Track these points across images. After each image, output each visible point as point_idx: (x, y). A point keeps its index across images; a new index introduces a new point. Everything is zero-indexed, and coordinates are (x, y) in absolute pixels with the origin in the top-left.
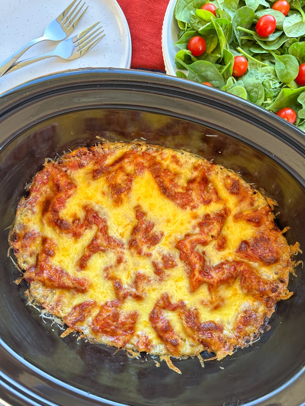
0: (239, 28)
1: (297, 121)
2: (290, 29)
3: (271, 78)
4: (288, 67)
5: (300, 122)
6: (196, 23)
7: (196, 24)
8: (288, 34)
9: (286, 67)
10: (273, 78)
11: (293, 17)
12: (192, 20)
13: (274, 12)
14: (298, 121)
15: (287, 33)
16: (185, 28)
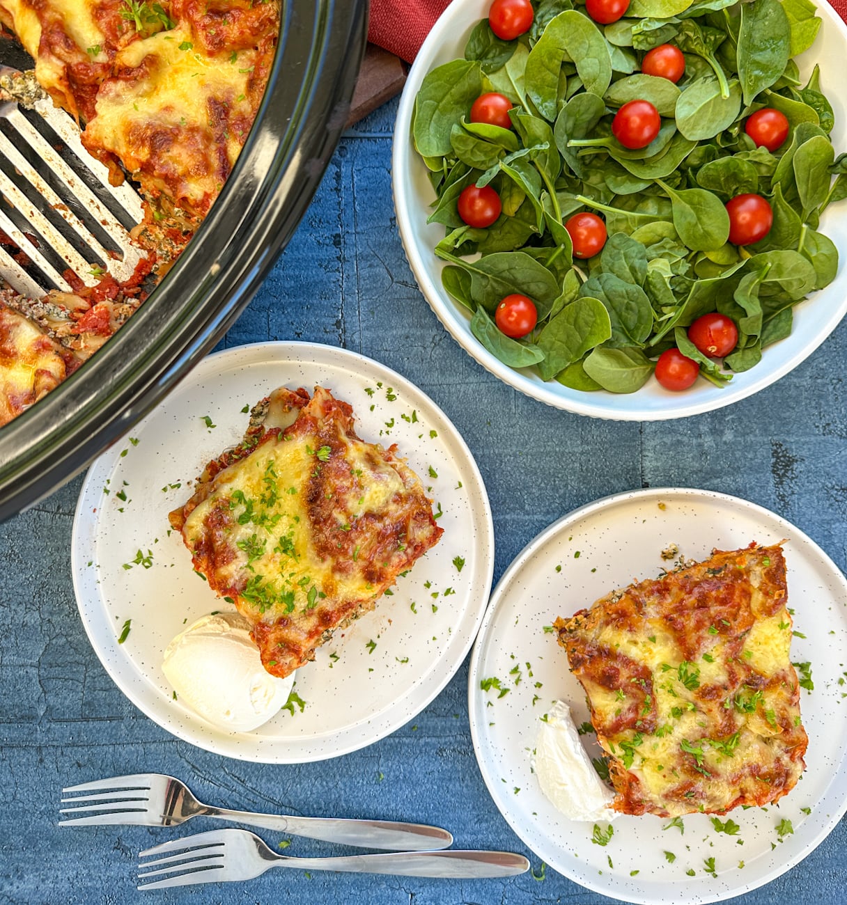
0: (573, 143)
1: (741, 342)
2: (692, 121)
3: (667, 251)
4: (705, 219)
5: (748, 342)
6: (469, 152)
7: (468, 155)
8: (691, 135)
9: (699, 219)
10: (671, 248)
11: (696, 87)
12: (458, 148)
13: (650, 82)
14: (744, 340)
15: (688, 131)
16: (442, 166)
